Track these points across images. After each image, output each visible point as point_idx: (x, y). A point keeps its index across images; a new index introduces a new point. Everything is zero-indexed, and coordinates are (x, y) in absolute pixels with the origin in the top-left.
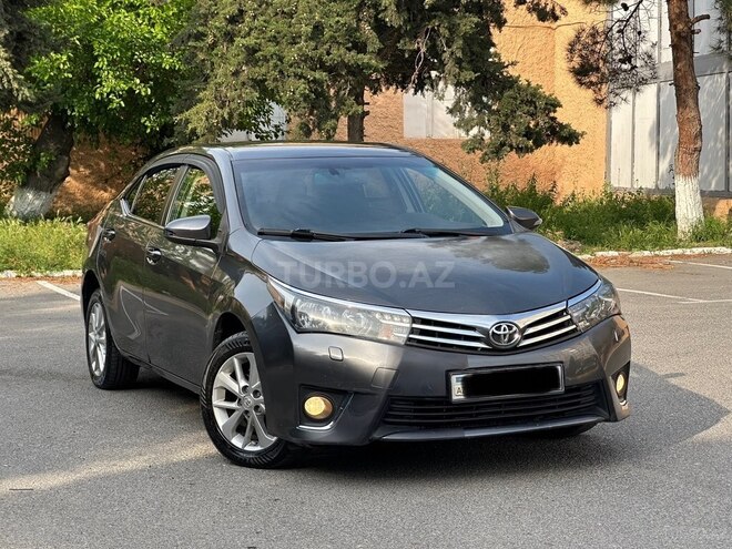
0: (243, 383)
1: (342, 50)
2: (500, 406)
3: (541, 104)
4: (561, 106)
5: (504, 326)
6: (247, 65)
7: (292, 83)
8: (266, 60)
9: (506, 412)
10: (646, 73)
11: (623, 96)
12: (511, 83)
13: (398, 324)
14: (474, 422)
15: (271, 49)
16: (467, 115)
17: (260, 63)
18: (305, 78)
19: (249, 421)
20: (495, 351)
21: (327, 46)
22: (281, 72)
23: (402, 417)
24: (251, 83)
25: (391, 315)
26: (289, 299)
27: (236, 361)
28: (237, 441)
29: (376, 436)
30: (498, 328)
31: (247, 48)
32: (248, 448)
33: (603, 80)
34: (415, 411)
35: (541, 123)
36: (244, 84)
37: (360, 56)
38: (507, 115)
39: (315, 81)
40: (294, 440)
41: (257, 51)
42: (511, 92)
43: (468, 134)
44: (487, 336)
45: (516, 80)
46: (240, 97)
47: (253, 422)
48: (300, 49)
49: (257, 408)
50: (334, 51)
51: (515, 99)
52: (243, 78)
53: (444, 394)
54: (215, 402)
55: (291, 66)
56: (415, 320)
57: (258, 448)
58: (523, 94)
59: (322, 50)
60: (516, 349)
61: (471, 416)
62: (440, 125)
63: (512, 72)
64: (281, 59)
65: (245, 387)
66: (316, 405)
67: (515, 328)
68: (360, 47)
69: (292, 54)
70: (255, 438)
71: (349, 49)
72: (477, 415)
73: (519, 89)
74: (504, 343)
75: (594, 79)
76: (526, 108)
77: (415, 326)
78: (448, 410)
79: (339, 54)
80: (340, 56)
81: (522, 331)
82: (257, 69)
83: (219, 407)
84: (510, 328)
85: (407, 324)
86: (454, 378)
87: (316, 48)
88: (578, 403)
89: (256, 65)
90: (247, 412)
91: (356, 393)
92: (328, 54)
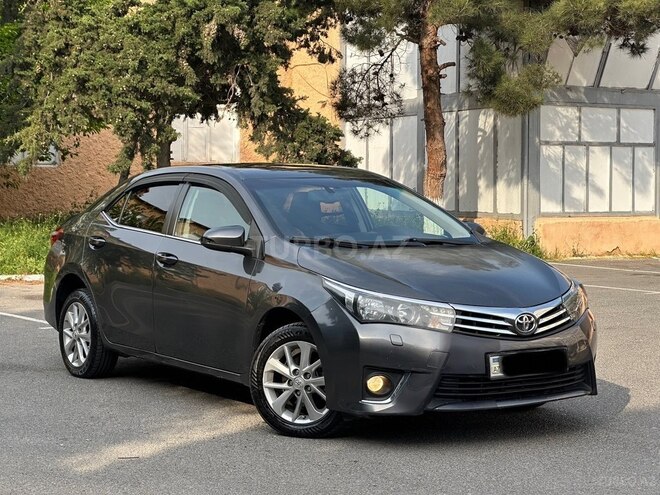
0: (293, 367)
1: (165, 83)
2: (521, 382)
3: (330, 134)
4: (343, 136)
5: (525, 317)
6: (77, 93)
7: (120, 111)
8: (95, 89)
9: (526, 387)
10: (394, 109)
11: (376, 128)
12: (303, 116)
13: (444, 316)
14: (502, 395)
15: (101, 80)
16: (266, 142)
17: (89, 92)
18: (132, 107)
19: (299, 399)
20: (520, 337)
21: (150, 79)
22: (109, 100)
23: (450, 391)
24: (81, 110)
25: (438, 308)
26: (349, 296)
27: (286, 349)
28: (287, 416)
29: (430, 407)
30: (521, 319)
31: (78, 78)
32: (297, 421)
33: (359, 115)
34: (460, 386)
35: (329, 149)
36: (74, 110)
37: (181, 89)
38: (301, 143)
39: (141, 110)
40: (357, 412)
41: (86, 81)
42: (304, 123)
43: (267, 159)
44: (513, 325)
45: (306, 113)
46: (71, 122)
47: (303, 399)
48: (128, 81)
49: (307, 387)
50: (158, 84)
51: (308, 129)
52: (73, 104)
53: (484, 372)
54: (265, 384)
55: (119, 96)
56: (458, 312)
57: (308, 421)
58: (314, 125)
59: (147, 82)
60: (533, 336)
61: (500, 390)
62: (194, 149)
63: (302, 105)
64: (109, 89)
65: (295, 370)
66: (375, 383)
67: (533, 319)
68: (180, 81)
69: (120, 85)
70: (304, 412)
71: (170, 82)
72: (505, 389)
73: (311, 119)
74: (526, 331)
75: (351, 113)
76: (317, 137)
77: (458, 317)
78: (485, 386)
79: (161, 86)
80: (163, 89)
81: (537, 321)
82: (86, 97)
83: (269, 388)
84: (530, 319)
85: (452, 316)
86: (491, 359)
87: (142, 81)
88: (573, 380)
89: (84, 93)
90: (297, 391)
91: (413, 372)
92: (153, 86)
